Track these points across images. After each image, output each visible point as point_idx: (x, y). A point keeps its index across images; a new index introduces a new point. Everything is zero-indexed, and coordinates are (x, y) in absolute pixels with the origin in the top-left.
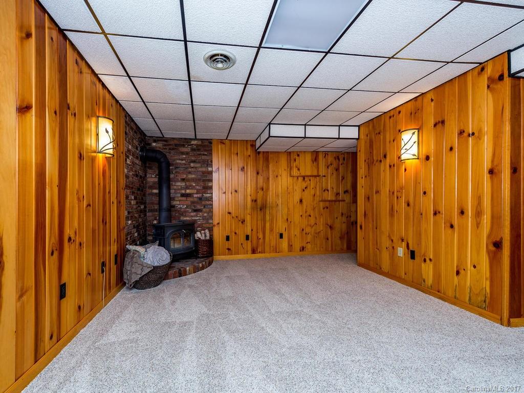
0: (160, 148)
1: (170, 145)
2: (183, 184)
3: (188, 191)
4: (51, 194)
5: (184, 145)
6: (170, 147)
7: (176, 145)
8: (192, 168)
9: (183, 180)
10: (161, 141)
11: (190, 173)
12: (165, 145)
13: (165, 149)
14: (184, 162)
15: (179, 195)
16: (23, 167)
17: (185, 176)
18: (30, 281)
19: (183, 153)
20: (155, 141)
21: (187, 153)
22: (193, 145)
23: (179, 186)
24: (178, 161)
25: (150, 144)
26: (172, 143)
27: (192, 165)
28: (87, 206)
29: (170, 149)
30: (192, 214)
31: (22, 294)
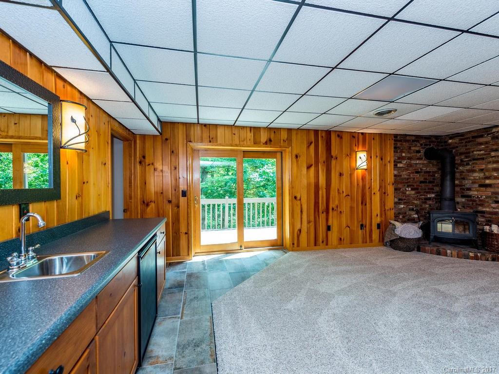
0: (456, 143)
1: (467, 138)
2: (482, 175)
3: (488, 182)
4: (322, 193)
5: (483, 135)
6: (466, 140)
7: (473, 137)
8: (494, 157)
9: (482, 170)
10: (456, 137)
11: (490, 162)
12: (461, 140)
13: (461, 143)
14: (482, 152)
15: (477, 185)
16: (309, 185)
17: (484, 167)
18: (312, 218)
19: (481, 144)
20: (451, 138)
21: (486, 143)
22: (494, 132)
23: (477, 176)
24: (475, 153)
25: (446, 142)
26: (469, 136)
27: (493, 154)
28: (346, 196)
29: (466, 142)
30: (493, 205)
31: (309, 222)
